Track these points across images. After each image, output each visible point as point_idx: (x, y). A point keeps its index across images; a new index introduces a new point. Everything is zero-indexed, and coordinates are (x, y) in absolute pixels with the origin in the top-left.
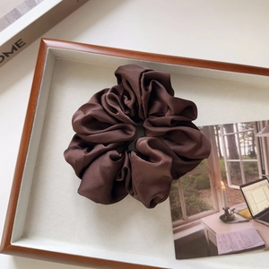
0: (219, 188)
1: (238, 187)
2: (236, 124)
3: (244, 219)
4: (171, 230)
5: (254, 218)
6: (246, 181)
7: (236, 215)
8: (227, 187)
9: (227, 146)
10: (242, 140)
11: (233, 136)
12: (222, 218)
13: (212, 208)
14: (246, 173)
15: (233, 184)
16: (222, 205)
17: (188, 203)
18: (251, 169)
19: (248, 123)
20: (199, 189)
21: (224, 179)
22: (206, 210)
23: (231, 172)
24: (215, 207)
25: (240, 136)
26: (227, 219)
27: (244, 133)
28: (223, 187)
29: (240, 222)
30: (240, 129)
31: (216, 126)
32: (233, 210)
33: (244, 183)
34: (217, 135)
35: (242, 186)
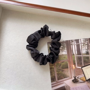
0: (72, 68)
1: (80, 68)
2: (81, 39)
3: (83, 81)
4: (51, 86)
5: (87, 81)
6: (84, 65)
7: (79, 80)
8: (76, 67)
9: (76, 50)
10: (83, 47)
11: (79, 45)
12: (73, 81)
13: (69, 77)
14: (84, 61)
15: (78, 66)
16: (73, 75)
17: (58, 74)
18: (86, 60)
19: (86, 39)
20: (63, 69)
21: (75, 64)
22: (66, 77)
23: (77, 61)
24: (70, 76)
25: (82, 45)
26: (75, 81)
27: (84, 43)
28: (74, 68)
29: (81, 82)
30: (82, 42)
31: (72, 40)
32: (78, 78)
33: (83, 66)
34: (72, 44)
35: (82, 67)
